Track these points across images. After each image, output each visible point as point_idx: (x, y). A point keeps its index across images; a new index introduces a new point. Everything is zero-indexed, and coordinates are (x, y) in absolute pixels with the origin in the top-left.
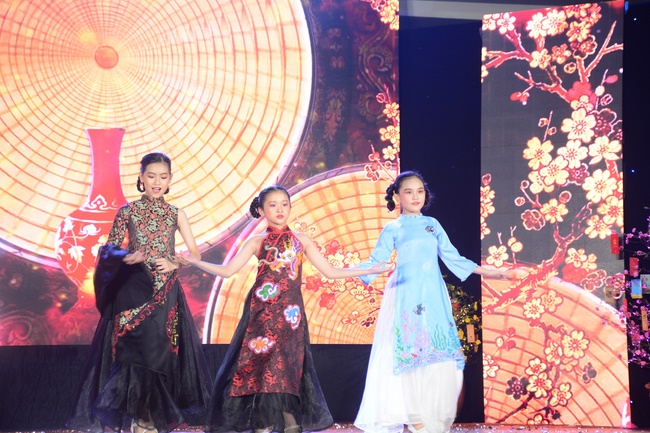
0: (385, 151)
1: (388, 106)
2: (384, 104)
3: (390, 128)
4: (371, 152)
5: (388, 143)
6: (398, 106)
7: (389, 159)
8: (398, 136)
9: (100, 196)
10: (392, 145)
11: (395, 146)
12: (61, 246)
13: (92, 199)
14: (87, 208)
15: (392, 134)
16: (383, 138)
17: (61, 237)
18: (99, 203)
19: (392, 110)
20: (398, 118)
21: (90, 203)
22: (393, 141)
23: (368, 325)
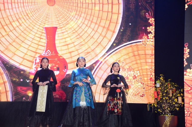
0: (149, 35)
1: (150, 19)
2: (149, 18)
3: (151, 27)
4: (144, 36)
5: (150, 32)
6: (154, 19)
7: (151, 38)
8: (154, 30)
9: (49, 50)
10: (152, 33)
11: (153, 33)
12: (35, 68)
13: (46, 51)
14: (44, 55)
15: (151, 29)
16: (148, 31)
17: (35, 64)
18: (48, 53)
19: (152, 20)
20: (154, 24)
21: (45, 53)
22: (152, 32)
23: (142, 97)
